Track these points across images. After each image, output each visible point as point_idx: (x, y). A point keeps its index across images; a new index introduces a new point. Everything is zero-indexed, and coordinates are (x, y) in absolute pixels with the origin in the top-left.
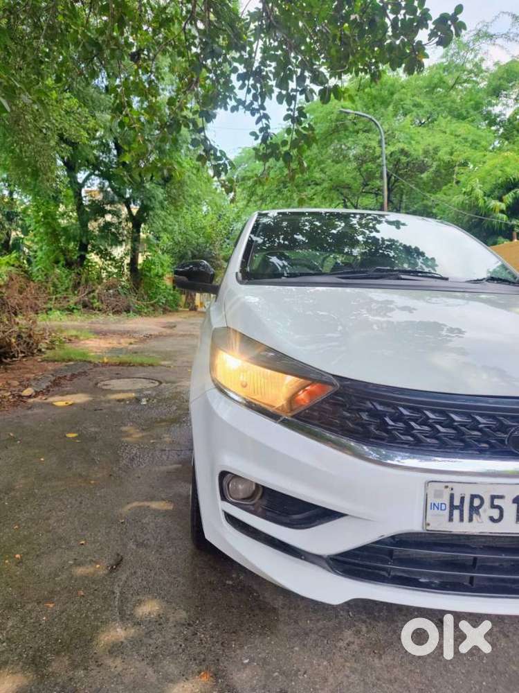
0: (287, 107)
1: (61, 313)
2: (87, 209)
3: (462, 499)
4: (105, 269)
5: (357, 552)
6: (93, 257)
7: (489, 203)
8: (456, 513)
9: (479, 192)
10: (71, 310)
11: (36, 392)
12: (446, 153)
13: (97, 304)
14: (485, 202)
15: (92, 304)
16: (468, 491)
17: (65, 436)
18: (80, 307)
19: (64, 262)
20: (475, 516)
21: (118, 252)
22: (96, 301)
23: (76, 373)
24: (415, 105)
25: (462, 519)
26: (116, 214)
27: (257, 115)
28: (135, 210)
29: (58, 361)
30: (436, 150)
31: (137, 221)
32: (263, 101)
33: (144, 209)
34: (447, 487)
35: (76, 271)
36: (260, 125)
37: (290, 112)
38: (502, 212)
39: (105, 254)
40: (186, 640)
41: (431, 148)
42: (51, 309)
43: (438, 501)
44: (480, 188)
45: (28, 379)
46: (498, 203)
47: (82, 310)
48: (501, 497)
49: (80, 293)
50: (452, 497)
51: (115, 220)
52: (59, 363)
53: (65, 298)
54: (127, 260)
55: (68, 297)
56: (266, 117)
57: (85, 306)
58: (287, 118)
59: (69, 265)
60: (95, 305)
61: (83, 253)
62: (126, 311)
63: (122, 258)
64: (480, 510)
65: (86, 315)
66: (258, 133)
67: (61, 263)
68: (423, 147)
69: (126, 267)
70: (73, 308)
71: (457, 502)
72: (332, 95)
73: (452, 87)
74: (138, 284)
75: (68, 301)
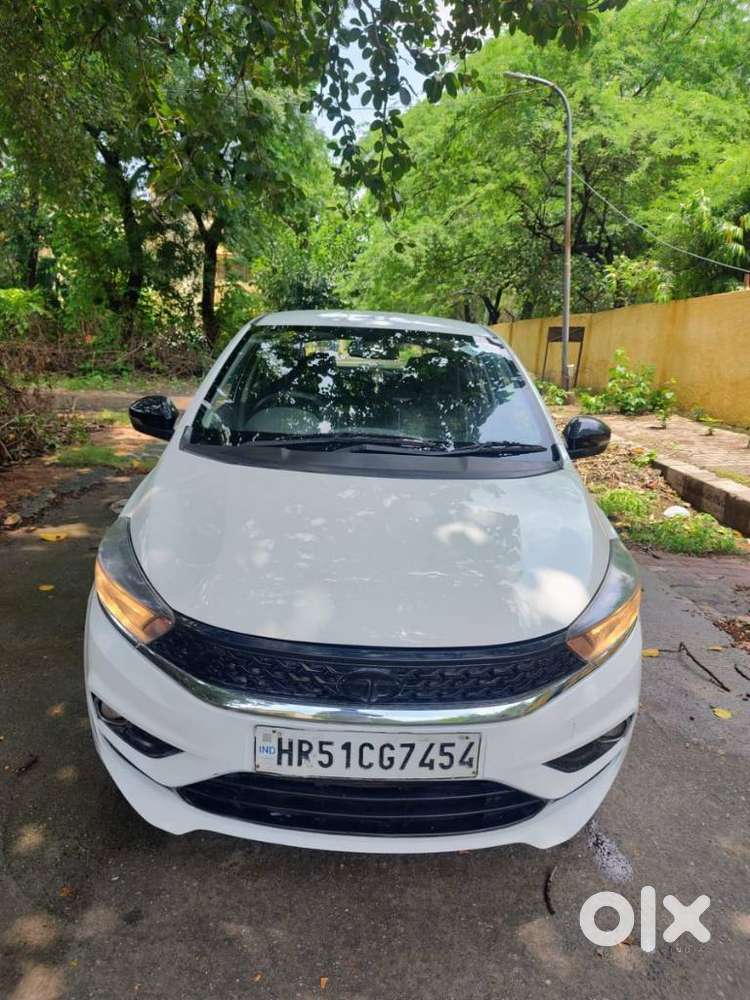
0: (375, 111)
1: (103, 377)
2: (139, 222)
3: (291, 744)
4: (166, 311)
5: (190, 789)
6: (150, 293)
7: (720, 226)
8: (285, 757)
9: (704, 208)
10: (118, 372)
11: (23, 518)
12: (665, 142)
13: (156, 363)
14: (714, 225)
15: (149, 363)
16: (296, 737)
17: (38, 590)
18: (131, 367)
19: (108, 302)
20: (303, 760)
21: (184, 286)
22: (153, 358)
23: (88, 486)
24: (627, 60)
25: (290, 763)
26: (179, 229)
27: (337, 119)
28: (208, 224)
29: (69, 466)
30: (651, 138)
31: (211, 239)
32: (345, 97)
33: (219, 224)
34: (274, 732)
35: (125, 315)
36: (341, 134)
37: (379, 118)
38: (736, 240)
39: (165, 289)
40: (65, 854)
41: (644, 134)
42: (90, 370)
43: (267, 744)
44: (707, 204)
45: (20, 498)
46: (733, 228)
47: (134, 371)
48: (330, 743)
49: (132, 347)
50: (280, 741)
51: (179, 240)
52: (72, 468)
53: (110, 354)
54: (198, 299)
55: (114, 354)
56: (349, 121)
57: (139, 366)
58: (375, 126)
59: (115, 305)
60: (153, 365)
61: (133, 289)
62: (195, 374)
63: (189, 295)
64: (310, 755)
65: (139, 380)
66: (340, 146)
67: (104, 303)
68: (631, 133)
69: (195, 308)
70: (122, 370)
71: (285, 746)
72: (444, 90)
73: (693, 26)
74: (214, 335)
75: (115, 360)
